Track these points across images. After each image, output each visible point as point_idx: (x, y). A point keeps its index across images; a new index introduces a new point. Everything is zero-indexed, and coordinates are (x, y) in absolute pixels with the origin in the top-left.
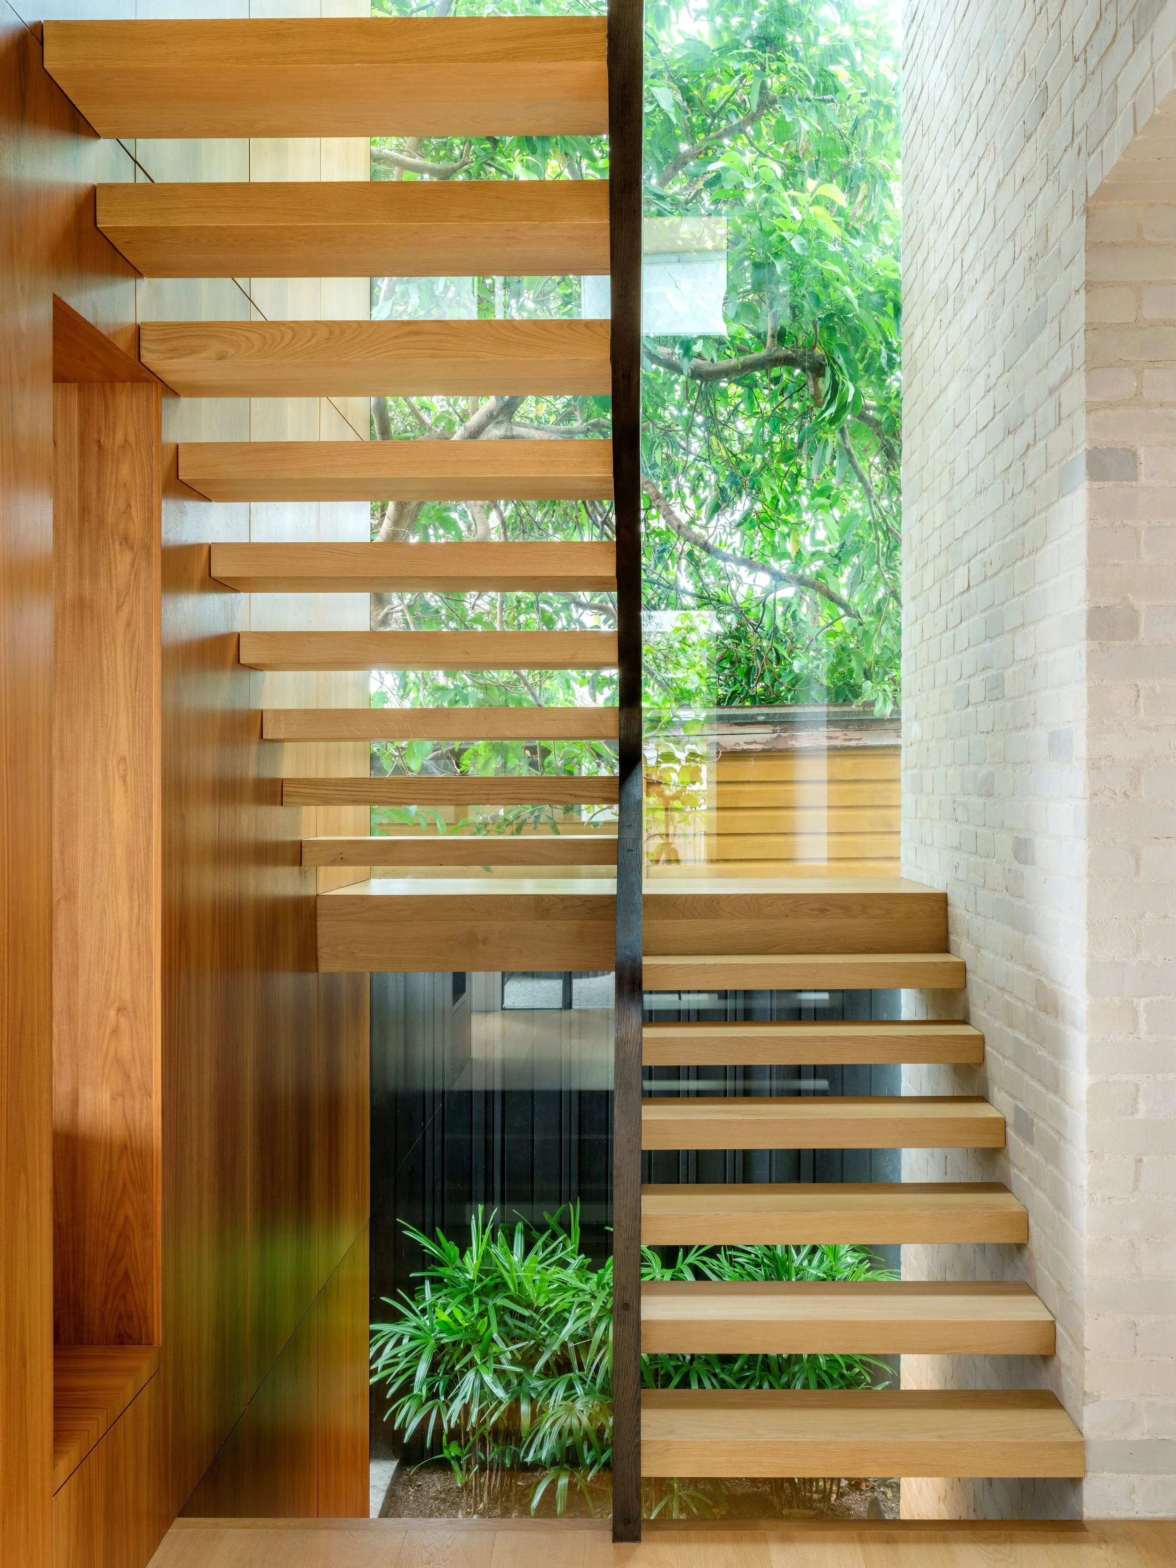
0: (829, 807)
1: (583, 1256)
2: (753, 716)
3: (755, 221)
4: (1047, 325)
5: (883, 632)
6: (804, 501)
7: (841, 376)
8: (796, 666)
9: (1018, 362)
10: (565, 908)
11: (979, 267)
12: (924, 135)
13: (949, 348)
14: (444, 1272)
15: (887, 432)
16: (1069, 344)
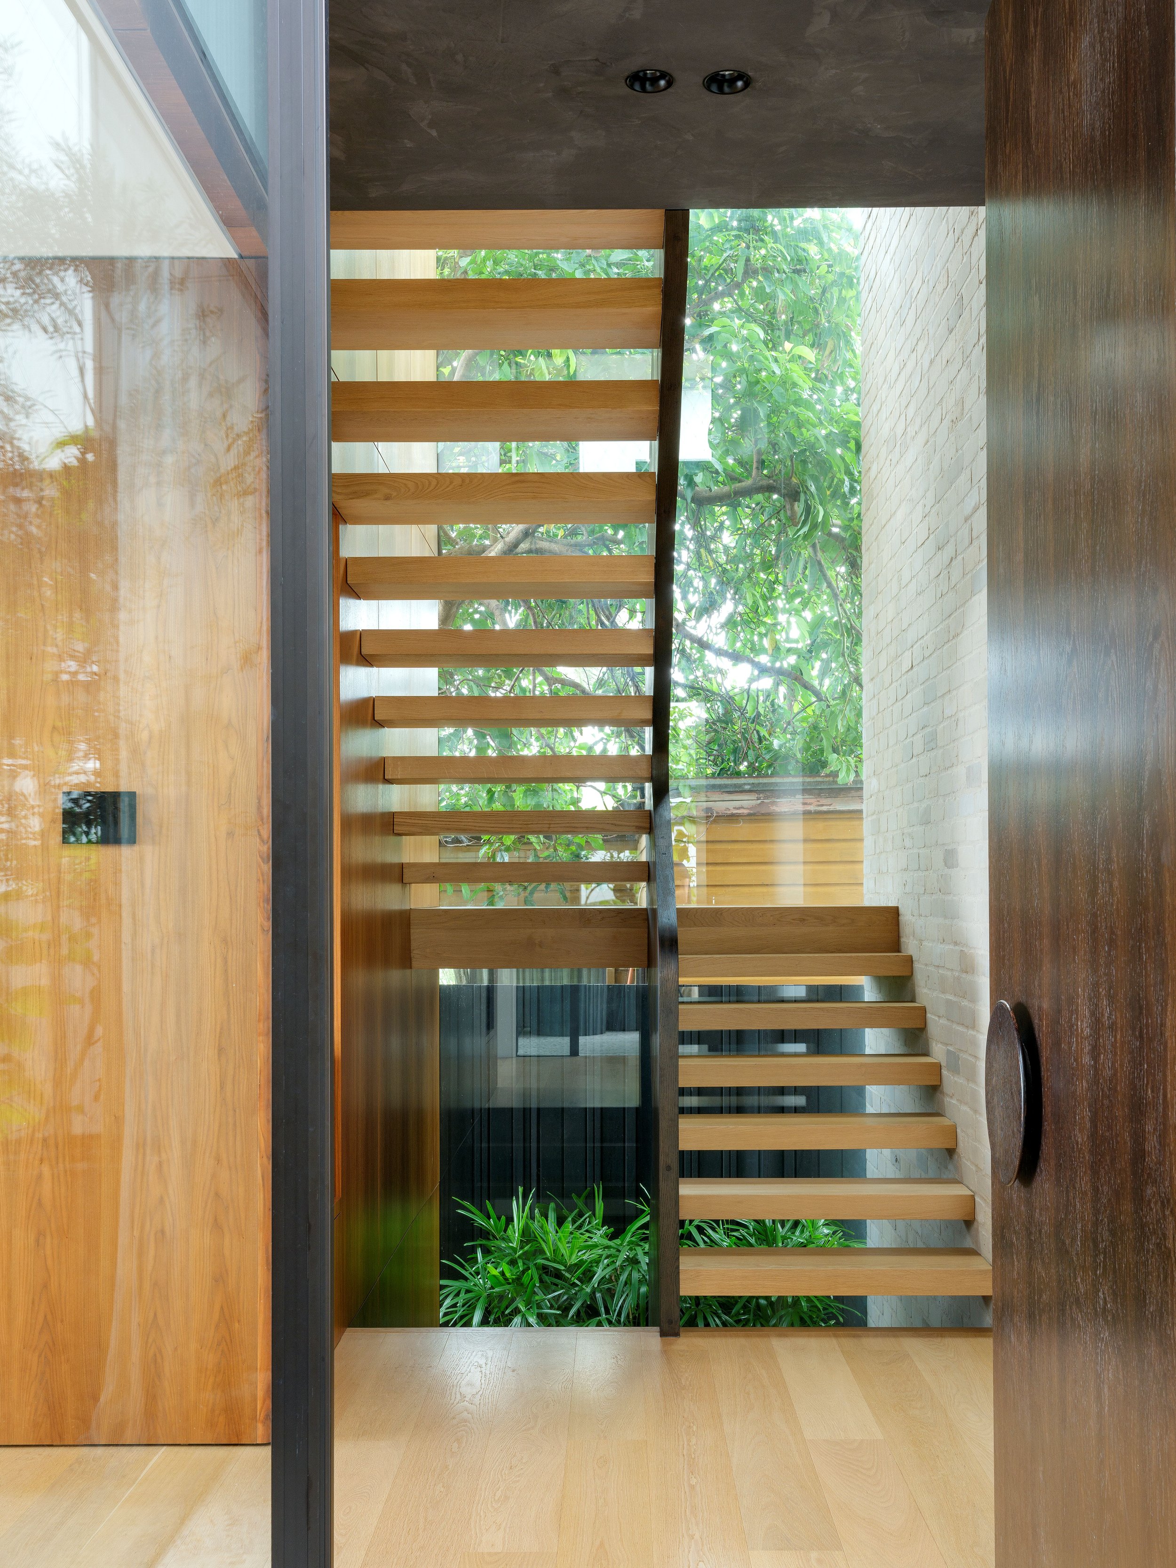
0: (805, 863)
1: (606, 1227)
2: (740, 786)
3: (742, 374)
4: (963, 471)
5: (847, 712)
6: (780, 604)
7: (813, 501)
8: (776, 743)
9: (945, 497)
10: (603, 918)
11: (918, 421)
12: (877, 312)
13: (897, 483)
14: (492, 1244)
15: (850, 547)
16: (977, 486)
